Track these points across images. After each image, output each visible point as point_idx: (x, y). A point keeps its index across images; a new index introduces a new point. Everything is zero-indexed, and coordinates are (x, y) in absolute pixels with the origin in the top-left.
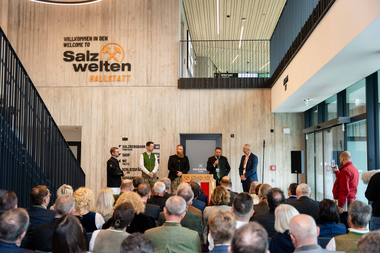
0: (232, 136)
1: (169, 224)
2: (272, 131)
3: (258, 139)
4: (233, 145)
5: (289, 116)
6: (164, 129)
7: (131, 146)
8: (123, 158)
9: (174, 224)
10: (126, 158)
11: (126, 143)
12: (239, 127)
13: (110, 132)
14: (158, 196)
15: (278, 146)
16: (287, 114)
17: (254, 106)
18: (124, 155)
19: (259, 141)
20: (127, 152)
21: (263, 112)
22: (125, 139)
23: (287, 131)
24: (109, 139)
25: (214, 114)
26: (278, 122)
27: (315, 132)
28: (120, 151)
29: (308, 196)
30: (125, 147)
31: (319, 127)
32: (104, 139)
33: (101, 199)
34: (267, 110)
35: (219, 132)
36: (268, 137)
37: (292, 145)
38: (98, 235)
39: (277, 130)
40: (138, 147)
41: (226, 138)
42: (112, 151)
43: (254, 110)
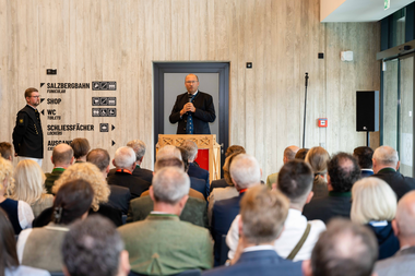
0: (249, 65)
1: (157, 217)
2: (321, 56)
3: (296, 70)
4: (250, 81)
5: (352, 30)
6: (124, 54)
7: (63, 85)
8: (49, 107)
9: (166, 217)
10: (55, 107)
11: (54, 79)
12: (261, 50)
13: (23, 59)
14: (123, 173)
15: (332, 83)
16: (348, 24)
17: (289, 10)
18: (51, 101)
19: (297, 74)
20: (55, 96)
21: (305, 21)
22: (52, 72)
23: (348, 56)
24: (22, 71)
25: (216, 24)
26: (333, 40)
27: (400, 57)
28: (43, 93)
29: (394, 167)
30: (51, 86)
31: (408, 48)
32: (12, 72)
33: (21, 178)
34: (312, 17)
35: (225, 59)
36: (313, 66)
37: (355, 81)
38: (30, 239)
39: (330, 54)
40: (76, 86)
41: (237, 69)
42: (28, 94)
43: (288, 18)
